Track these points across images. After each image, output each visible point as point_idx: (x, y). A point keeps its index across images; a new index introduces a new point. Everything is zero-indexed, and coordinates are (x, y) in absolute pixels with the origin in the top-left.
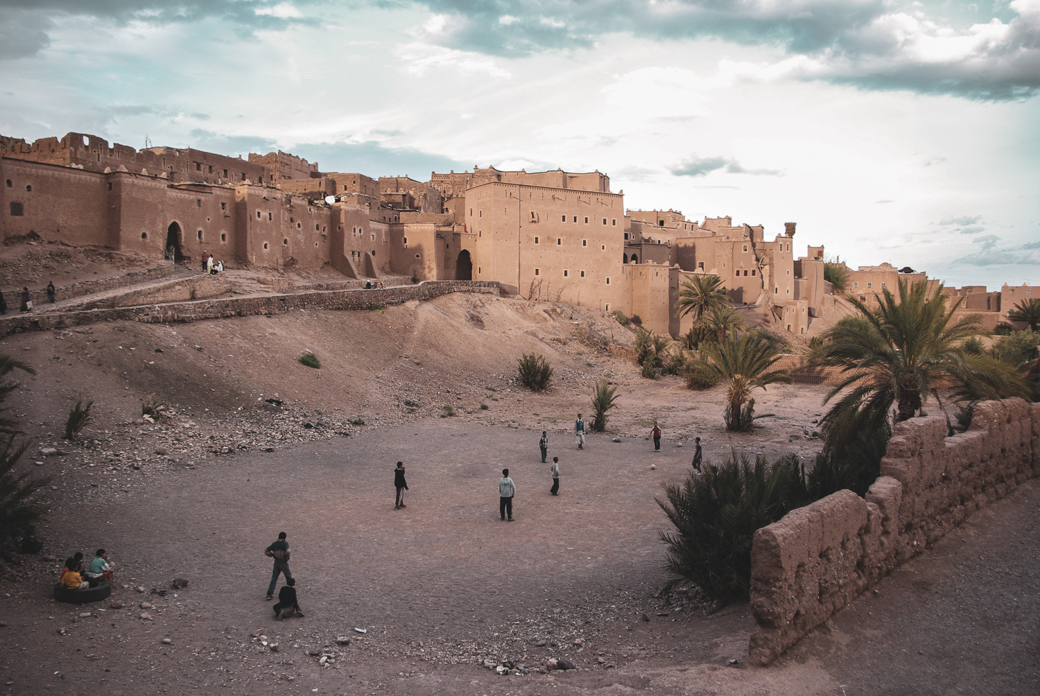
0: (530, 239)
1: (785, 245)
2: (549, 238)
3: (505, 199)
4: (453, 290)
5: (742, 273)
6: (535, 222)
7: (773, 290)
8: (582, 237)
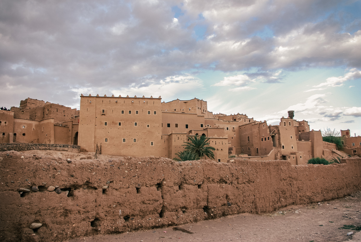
0: (102, 123)
1: (287, 122)
2: (113, 122)
3: (87, 104)
4: (32, 148)
5: (264, 140)
6: (104, 114)
7: (281, 147)
8: (134, 121)
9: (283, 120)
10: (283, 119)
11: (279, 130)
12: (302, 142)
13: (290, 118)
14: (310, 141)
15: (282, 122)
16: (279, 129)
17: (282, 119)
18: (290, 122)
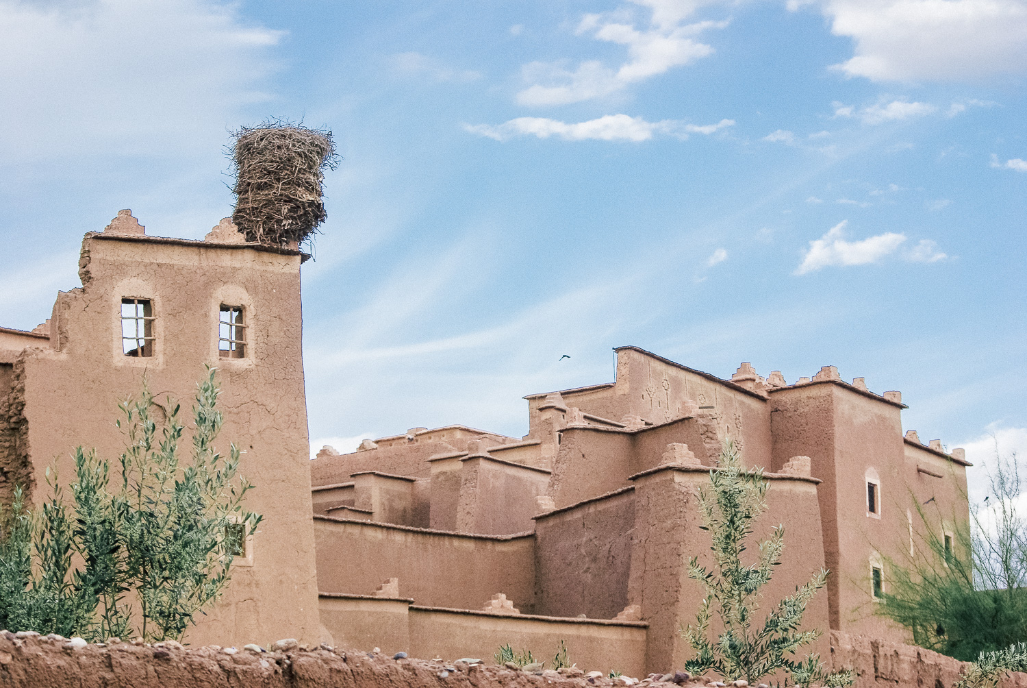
9: (120, 269)
10: (126, 253)
11: (27, 413)
12: (485, 625)
13: (239, 239)
14: (629, 614)
15: (93, 288)
16: (26, 397)
17: (103, 252)
18: (235, 294)
